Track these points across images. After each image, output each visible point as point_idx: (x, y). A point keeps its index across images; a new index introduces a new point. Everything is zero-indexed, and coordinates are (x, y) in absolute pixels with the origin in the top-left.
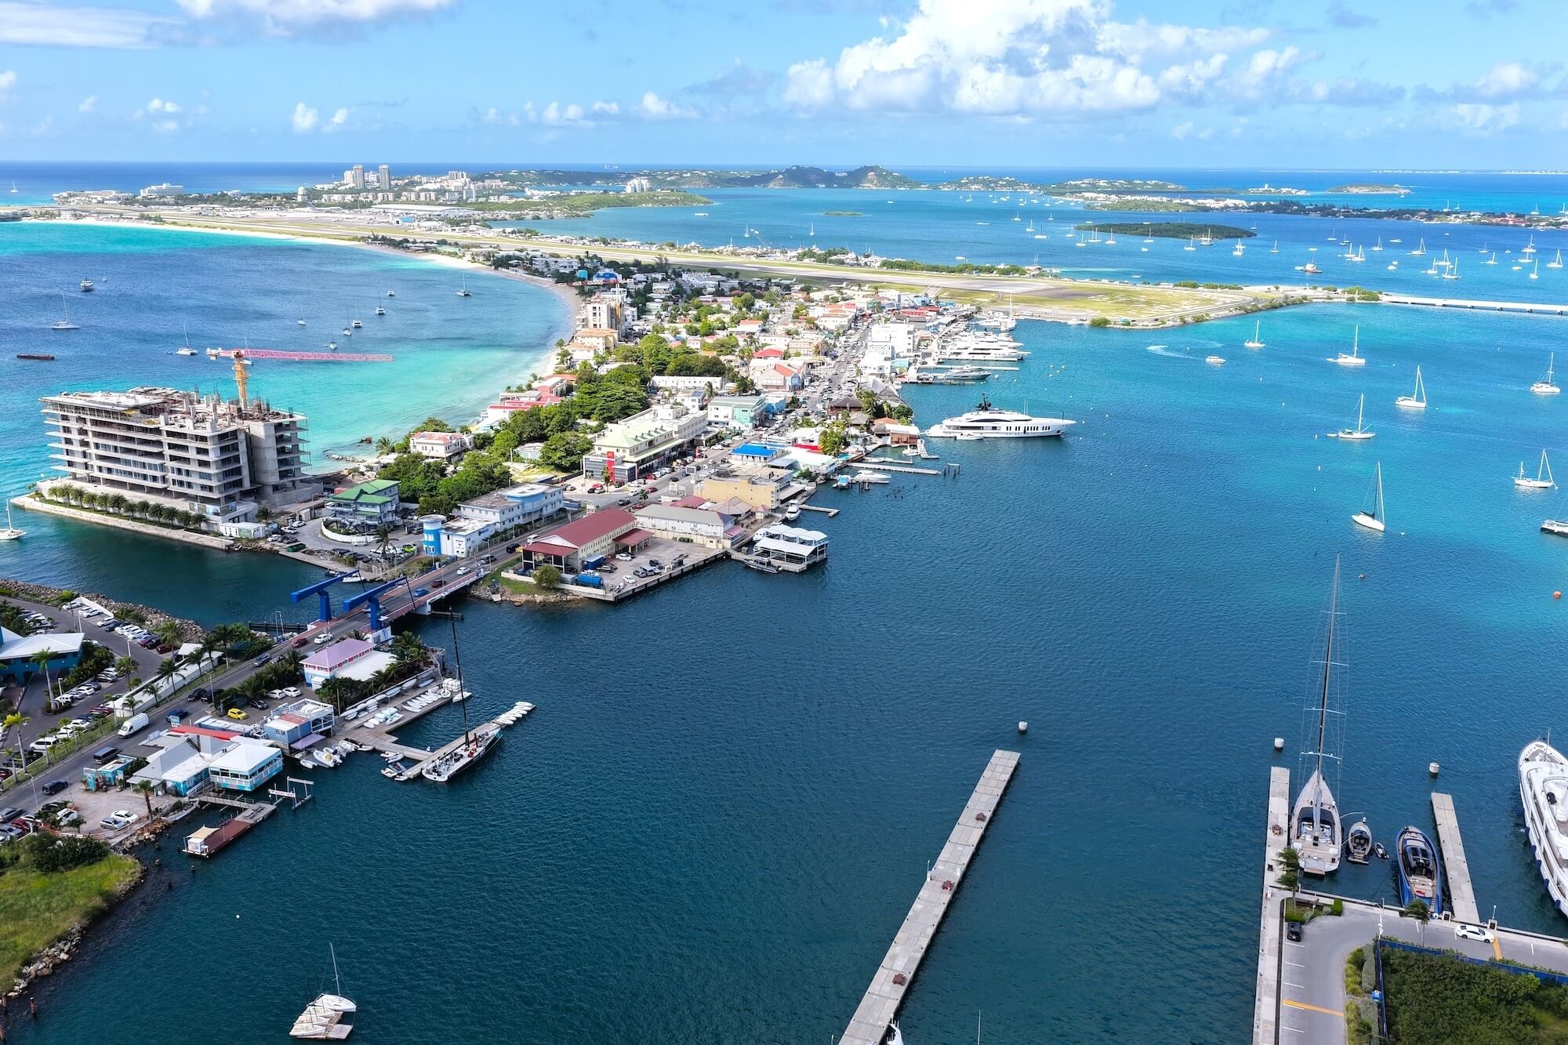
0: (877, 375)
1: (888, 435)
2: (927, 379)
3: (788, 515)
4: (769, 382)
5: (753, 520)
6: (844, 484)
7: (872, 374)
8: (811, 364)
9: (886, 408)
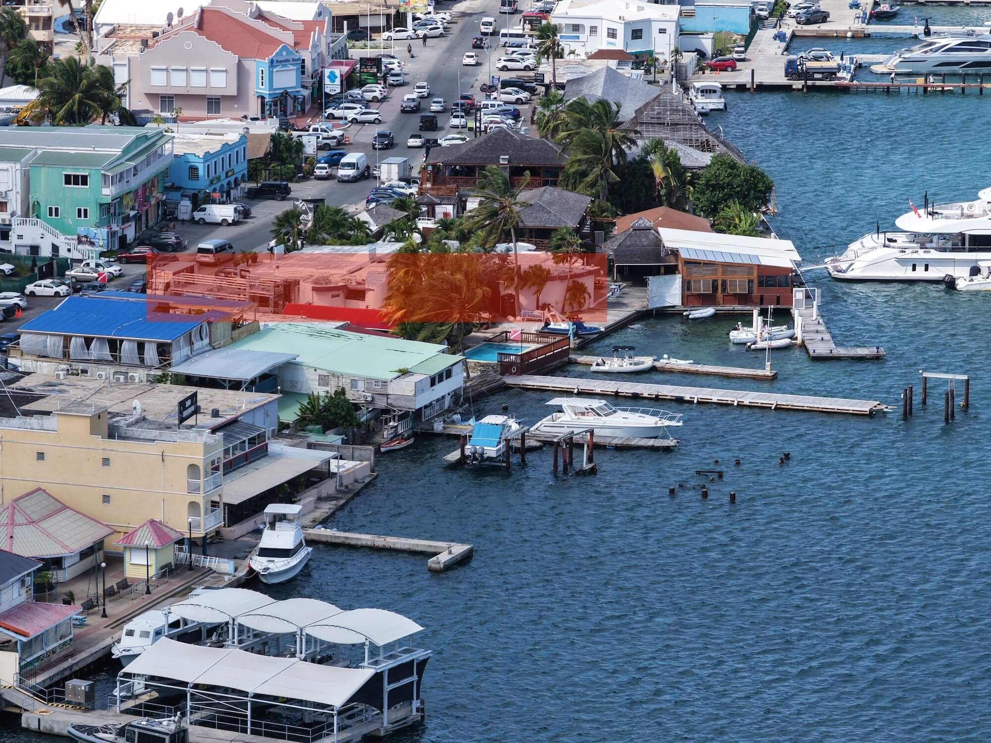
0: (620, 56)
1: (671, 270)
2: (830, 74)
3: (259, 563)
4: (178, 82)
5: (112, 582)
6: (491, 451)
7: (601, 54)
8: (353, 20)
9: (658, 171)
